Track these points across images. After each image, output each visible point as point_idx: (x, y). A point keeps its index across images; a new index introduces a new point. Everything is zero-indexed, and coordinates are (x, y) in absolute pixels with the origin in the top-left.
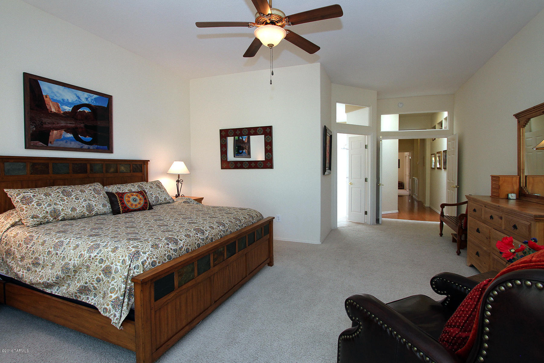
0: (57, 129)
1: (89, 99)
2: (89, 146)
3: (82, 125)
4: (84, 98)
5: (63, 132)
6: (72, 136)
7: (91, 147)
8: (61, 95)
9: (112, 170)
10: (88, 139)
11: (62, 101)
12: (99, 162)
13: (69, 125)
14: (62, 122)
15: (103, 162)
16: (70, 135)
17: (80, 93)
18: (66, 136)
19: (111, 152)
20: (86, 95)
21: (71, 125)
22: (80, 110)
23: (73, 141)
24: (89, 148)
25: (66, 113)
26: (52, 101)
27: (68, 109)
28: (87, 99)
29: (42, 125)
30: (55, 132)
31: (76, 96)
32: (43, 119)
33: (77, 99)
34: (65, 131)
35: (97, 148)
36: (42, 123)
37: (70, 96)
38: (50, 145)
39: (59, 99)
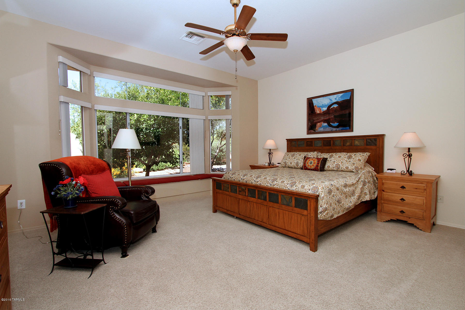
0: (319, 122)
1: (337, 99)
2: (337, 129)
3: (333, 116)
4: (334, 99)
5: (322, 123)
6: (327, 124)
7: (338, 129)
8: (322, 102)
9: (348, 144)
10: (336, 124)
11: (322, 106)
12: (338, 139)
13: (325, 118)
14: (322, 117)
15: (341, 139)
16: (326, 124)
17: (331, 97)
18: (324, 125)
19: (352, 131)
20: (335, 96)
21: (326, 118)
22: (331, 107)
23: (328, 127)
24: (336, 130)
25: (324, 112)
26: (317, 108)
27: (325, 109)
28: (336, 99)
29: (313, 121)
30: (319, 124)
31: (329, 100)
32: (314, 118)
33: (330, 101)
34: (323, 122)
35: (342, 130)
36: (314, 120)
37: (326, 102)
38: (316, 131)
39: (321, 105)
